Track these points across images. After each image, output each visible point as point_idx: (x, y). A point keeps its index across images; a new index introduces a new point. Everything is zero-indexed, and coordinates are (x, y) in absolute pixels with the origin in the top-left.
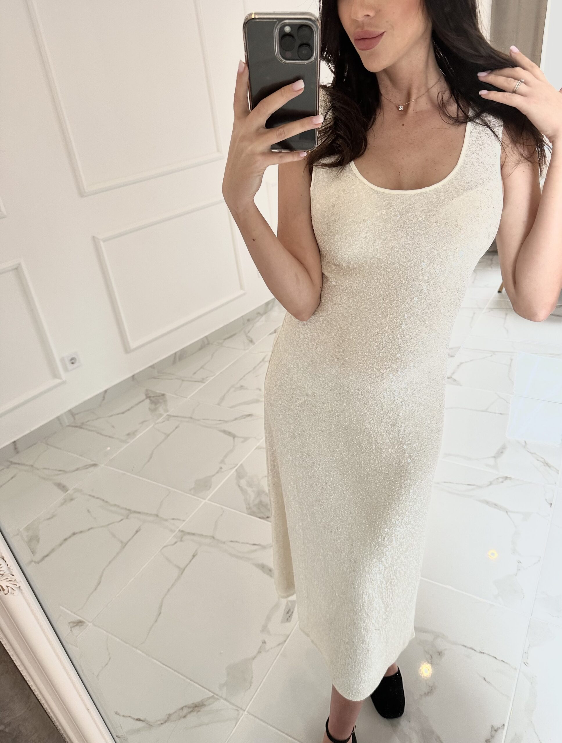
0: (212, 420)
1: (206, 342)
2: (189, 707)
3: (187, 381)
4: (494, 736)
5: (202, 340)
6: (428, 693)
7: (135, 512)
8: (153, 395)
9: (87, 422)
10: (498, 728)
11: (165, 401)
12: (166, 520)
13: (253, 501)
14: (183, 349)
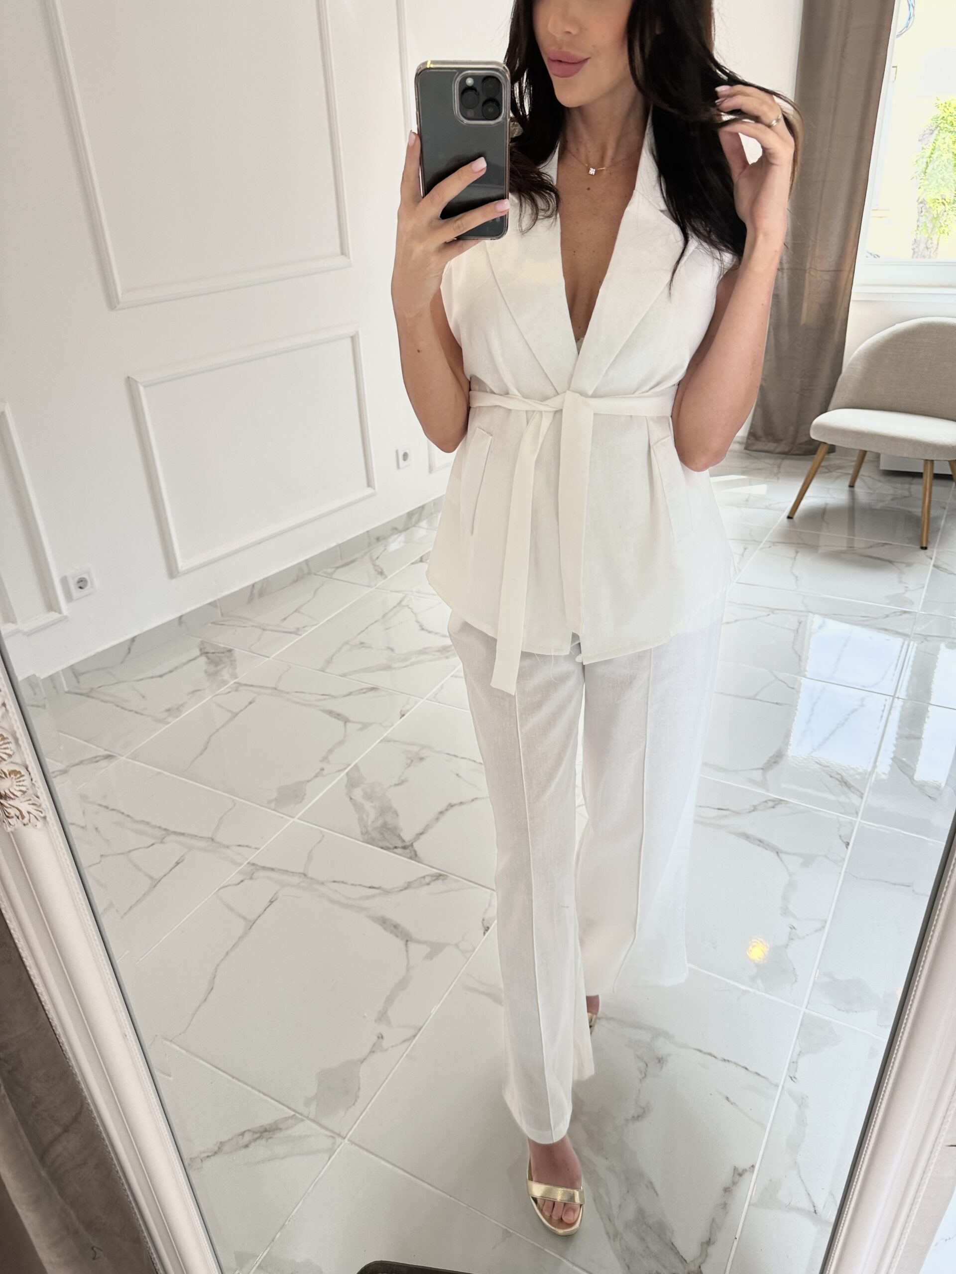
0: (310, 694)
1: (306, 570)
2: (254, 1132)
3: (272, 630)
4: (737, 1183)
5: (299, 566)
6: (638, 1117)
7: (175, 833)
8: (212, 651)
9: (100, 687)
10: (745, 1171)
11: (233, 662)
12: (228, 847)
13: (373, 822)
14: (267, 578)
